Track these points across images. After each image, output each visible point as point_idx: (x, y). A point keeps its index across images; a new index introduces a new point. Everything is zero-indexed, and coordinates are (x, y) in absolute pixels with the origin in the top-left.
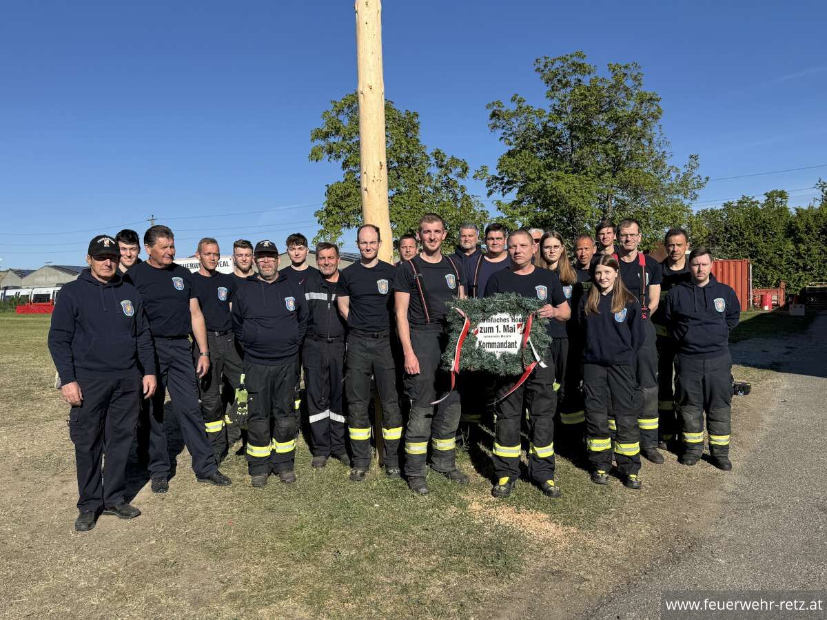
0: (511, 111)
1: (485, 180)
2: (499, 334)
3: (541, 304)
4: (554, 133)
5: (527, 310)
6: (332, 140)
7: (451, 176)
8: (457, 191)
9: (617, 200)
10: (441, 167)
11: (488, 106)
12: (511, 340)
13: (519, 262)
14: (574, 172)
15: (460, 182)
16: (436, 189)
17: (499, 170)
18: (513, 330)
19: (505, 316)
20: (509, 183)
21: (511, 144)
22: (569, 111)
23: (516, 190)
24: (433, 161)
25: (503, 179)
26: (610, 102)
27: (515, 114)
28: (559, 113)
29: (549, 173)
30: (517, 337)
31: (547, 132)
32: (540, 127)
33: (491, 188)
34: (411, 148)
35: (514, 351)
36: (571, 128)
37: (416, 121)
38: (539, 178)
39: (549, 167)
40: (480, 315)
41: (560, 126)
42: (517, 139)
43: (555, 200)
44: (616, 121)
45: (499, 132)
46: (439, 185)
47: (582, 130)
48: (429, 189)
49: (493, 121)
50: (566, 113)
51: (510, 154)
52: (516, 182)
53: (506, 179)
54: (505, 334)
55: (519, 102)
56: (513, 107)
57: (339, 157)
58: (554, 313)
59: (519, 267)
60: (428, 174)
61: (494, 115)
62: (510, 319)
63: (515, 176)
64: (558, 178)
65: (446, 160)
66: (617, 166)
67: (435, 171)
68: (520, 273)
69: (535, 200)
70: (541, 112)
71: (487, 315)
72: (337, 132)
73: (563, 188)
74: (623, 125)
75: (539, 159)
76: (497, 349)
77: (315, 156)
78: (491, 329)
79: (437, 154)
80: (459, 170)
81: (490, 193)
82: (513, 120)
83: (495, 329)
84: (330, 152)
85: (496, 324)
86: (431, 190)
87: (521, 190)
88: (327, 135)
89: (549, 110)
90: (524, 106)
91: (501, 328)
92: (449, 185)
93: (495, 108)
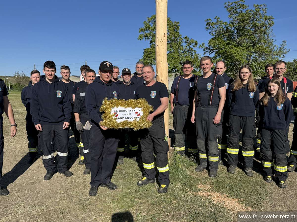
0: (214, 23)
1: (203, 49)
4: (230, 31)
6: (146, 32)
7: (191, 46)
8: (193, 52)
10: (187, 43)
11: (206, 21)
14: (237, 46)
15: (194, 49)
17: (209, 45)
20: (212, 50)
21: (213, 35)
23: (214, 53)
24: (184, 40)
25: (210, 48)
26: (253, 20)
28: (233, 24)
32: (225, 29)
33: (205, 52)
34: (176, 35)
36: (237, 29)
37: (178, 25)
38: (224, 48)
39: (228, 44)
41: (233, 29)
42: (216, 33)
43: (230, 56)
44: (255, 27)
45: (209, 31)
46: (186, 50)
47: (241, 30)
48: (182, 51)
49: (207, 26)
50: (236, 24)
51: (213, 39)
52: (215, 49)
55: (218, 19)
57: (149, 39)
60: (182, 46)
65: (189, 40)
66: (254, 44)
67: (185, 45)
70: (226, 23)
72: (149, 29)
75: (224, 41)
77: (140, 38)
79: (186, 38)
80: (194, 44)
82: (215, 26)
84: (146, 37)
87: (217, 53)
89: (229, 23)
90: (220, 21)
92: (190, 50)
93: (208, 21)
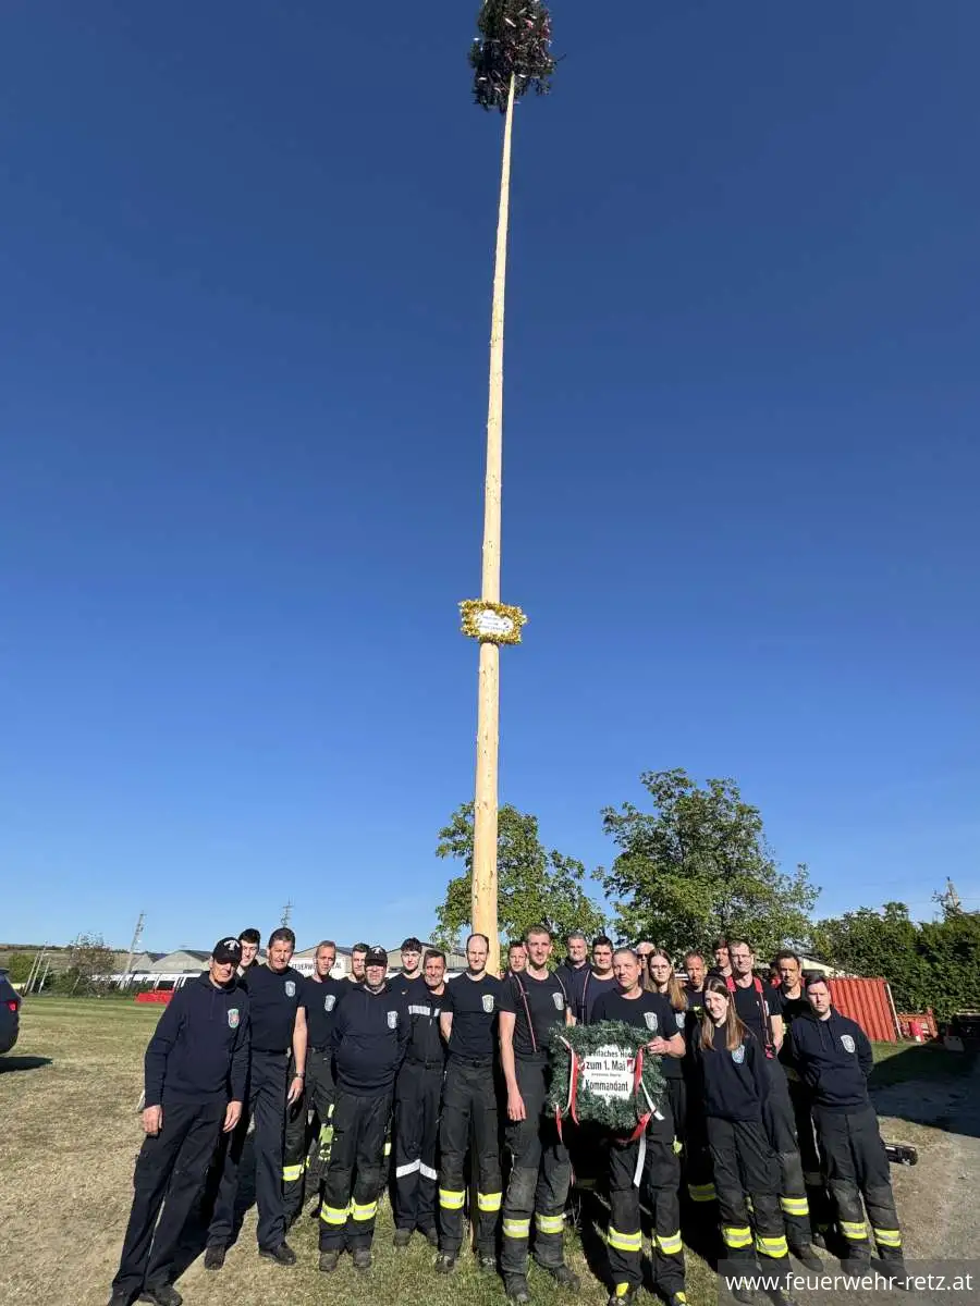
0: (623, 817)
1: (603, 881)
2: (608, 1072)
3: (651, 1037)
4: (664, 838)
5: (636, 1044)
6: (457, 838)
7: (568, 876)
8: (575, 891)
9: (733, 907)
10: (558, 866)
11: (602, 812)
12: (621, 1081)
13: (625, 984)
14: (686, 877)
15: (577, 882)
16: (553, 888)
17: (615, 872)
18: (622, 1068)
19: (614, 1048)
20: (624, 885)
21: (625, 846)
22: (676, 819)
23: (633, 892)
24: (551, 861)
25: (619, 880)
26: (713, 812)
27: (626, 820)
28: (667, 820)
29: (663, 876)
30: (627, 1077)
31: (658, 837)
32: (651, 833)
33: (609, 888)
34: (530, 848)
35: (625, 1095)
36: (679, 834)
37: (535, 823)
38: (655, 881)
39: (662, 870)
40: (585, 1047)
41: (669, 832)
42: (630, 842)
43: (671, 903)
44: (721, 830)
45: (614, 836)
46: (556, 885)
47: (690, 837)
48: (546, 888)
49: (607, 826)
50: (673, 820)
51: (625, 856)
52: (632, 884)
53: (622, 881)
54: (615, 1072)
55: (630, 809)
56: (625, 814)
57: (463, 854)
58: (666, 1047)
59: (625, 990)
60: (546, 874)
61: (607, 820)
62: (619, 1054)
63: (630, 878)
64: (672, 882)
65: (564, 860)
66: (729, 873)
67: (552, 871)
68: (626, 996)
69: (652, 902)
70: (650, 820)
71: (593, 1046)
72: (463, 832)
73: (678, 893)
74: (729, 834)
75: (652, 862)
76: (606, 1092)
77: (441, 852)
78: (598, 1065)
79: (554, 855)
80: (576, 870)
81: (608, 894)
82: (625, 824)
83: (603, 1065)
84: (455, 849)
85: (604, 1058)
86: (549, 890)
87: (638, 892)
88: (454, 833)
89: (657, 818)
90: (635, 813)
91: (610, 1065)
92: (567, 885)
93: (608, 813)
